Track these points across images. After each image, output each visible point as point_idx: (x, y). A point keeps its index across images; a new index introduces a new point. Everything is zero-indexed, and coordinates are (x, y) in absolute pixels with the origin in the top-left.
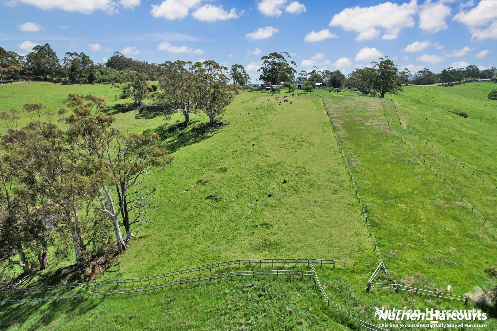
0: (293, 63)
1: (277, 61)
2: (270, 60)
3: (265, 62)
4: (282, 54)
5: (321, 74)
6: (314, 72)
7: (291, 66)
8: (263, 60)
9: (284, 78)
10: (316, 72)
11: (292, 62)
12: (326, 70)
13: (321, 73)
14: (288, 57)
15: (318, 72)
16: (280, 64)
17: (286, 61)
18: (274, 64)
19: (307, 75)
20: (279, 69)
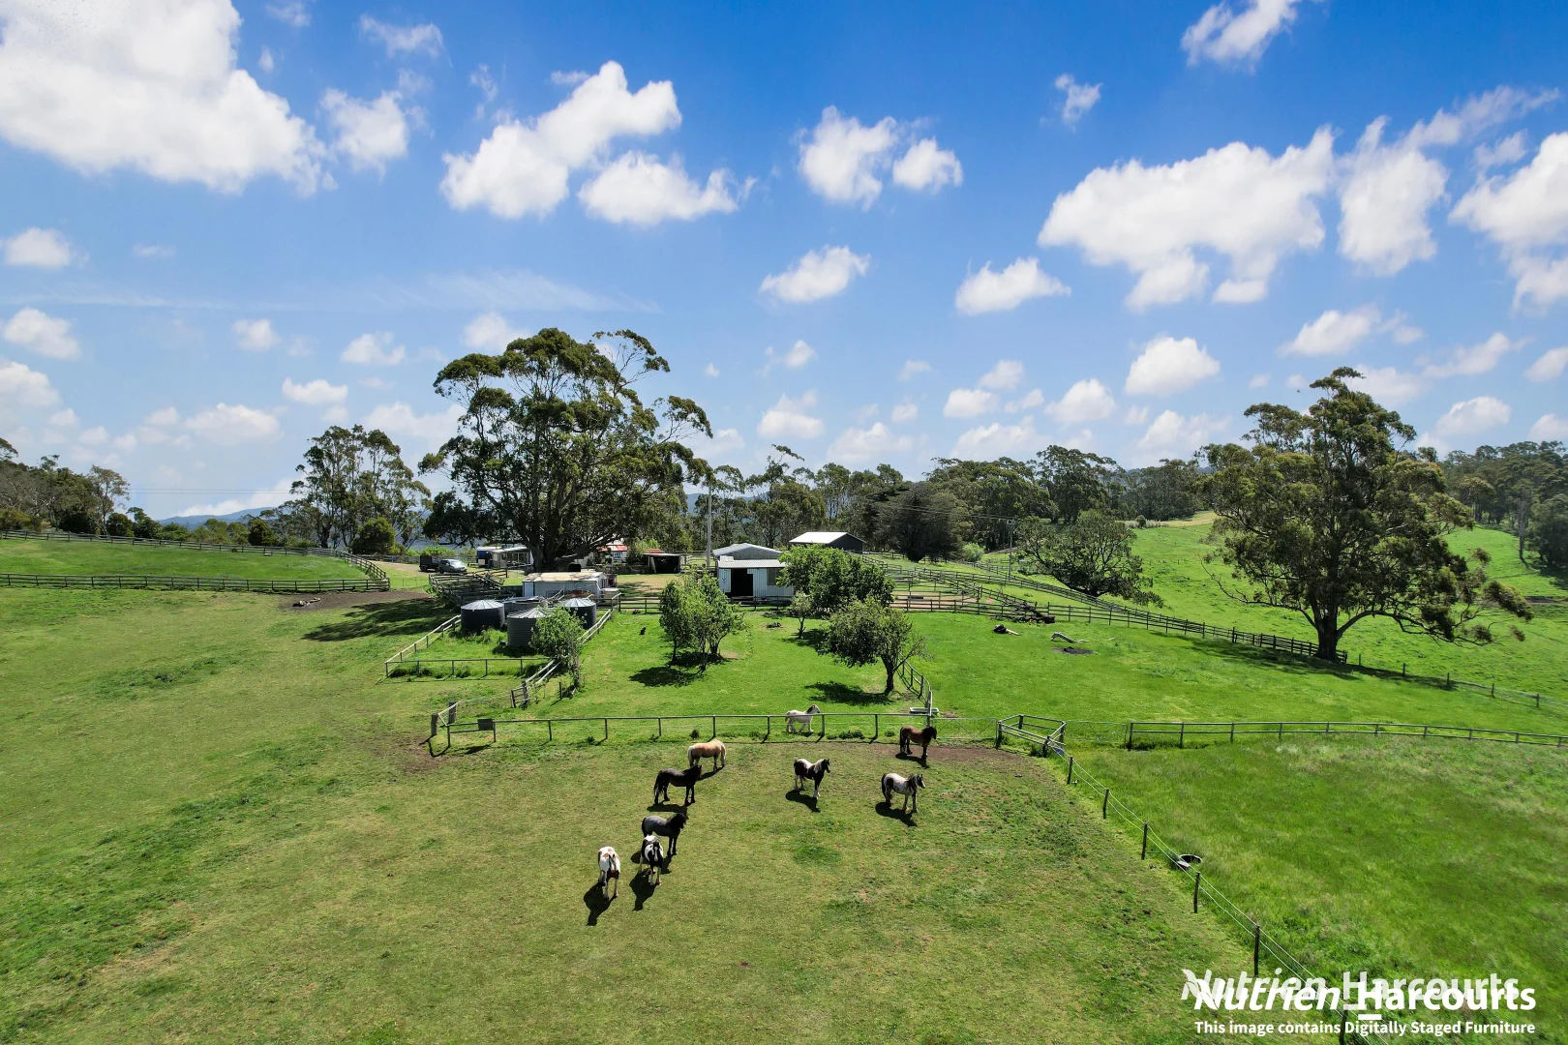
0: (684, 408)
1: (566, 389)
2: (517, 387)
3: (483, 400)
4: (606, 349)
5: (812, 484)
6: (775, 472)
7: (669, 430)
8: (462, 392)
9: (630, 518)
10: (787, 473)
11: (676, 402)
12: (831, 466)
13: (811, 476)
14: (652, 365)
15: (799, 471)
16: (591, 418)
17: (632, 396)
18: (543, 413)
19: (742, 485)
20: (586, 452)
